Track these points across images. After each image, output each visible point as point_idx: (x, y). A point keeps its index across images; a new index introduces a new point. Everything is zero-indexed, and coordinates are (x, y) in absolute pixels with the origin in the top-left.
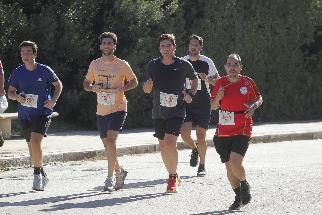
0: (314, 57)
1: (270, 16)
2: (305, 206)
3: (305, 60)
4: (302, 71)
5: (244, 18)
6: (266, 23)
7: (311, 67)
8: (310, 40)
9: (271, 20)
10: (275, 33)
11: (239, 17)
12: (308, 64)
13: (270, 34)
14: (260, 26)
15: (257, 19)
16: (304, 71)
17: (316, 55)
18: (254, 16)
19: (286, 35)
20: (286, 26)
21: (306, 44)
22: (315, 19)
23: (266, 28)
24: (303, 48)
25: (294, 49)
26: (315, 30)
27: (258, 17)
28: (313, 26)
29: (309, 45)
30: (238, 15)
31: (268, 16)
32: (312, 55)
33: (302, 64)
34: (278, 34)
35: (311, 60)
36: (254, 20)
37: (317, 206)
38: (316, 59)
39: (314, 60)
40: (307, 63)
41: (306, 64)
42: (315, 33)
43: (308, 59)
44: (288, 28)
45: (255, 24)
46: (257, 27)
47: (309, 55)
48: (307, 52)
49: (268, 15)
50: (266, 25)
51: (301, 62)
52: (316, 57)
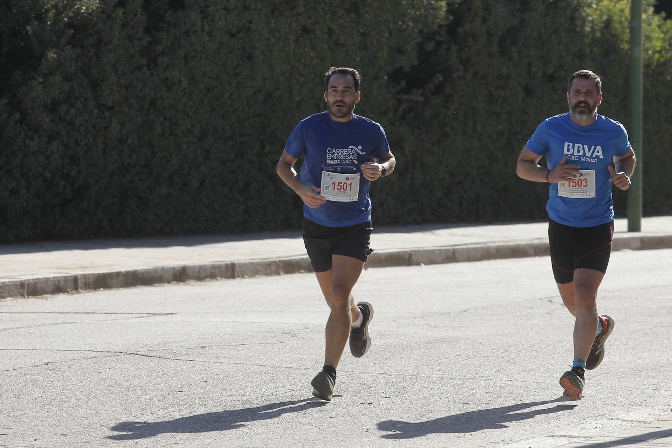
0: (417, 96)
1: (326, 9)
2: (369, 404)
3: (400, 102)
4: (394, 125)
5: (272, 12)
6: (317, 23)
7: (412, 115)
8: (409, 60)
9: (328, 16)
10: (337, 44)
11: (261, 9)
12: (405, 110)
13: (326, 47)
14: (305, 30)
15: (299, 15)
16: (397, 123)
17: (421, 91)
18: (292, 8)
19: (359, 48)
20: (359, 30)
21: (402, 68)
22: (421, 15)
23: (318, 32)
24: (396, 76)
25: (376, 78)
26: (420, 40)
27: (301, 10)
28: (416, 31)
29: (408, 71)
30: (259, 6)
31: (323, 9)
32: (414, 90)
33: (392, 109)
34: (342, 46)
35: (411, 101)
36: (293, 16)
37: (395, 403)
38: (422, 99)
39: (417, 102)
40: (404, 107)
41: (401, 109)
42: (420, 45)
43: (406, 100)
44: (363, 35)
45: (295, 25)
46: (300, 32)
47: (407, 90)
48: (403, 83)
49: (322, 5)
50: (317, 26)
51: (391, 104)
52: (421, 94)
